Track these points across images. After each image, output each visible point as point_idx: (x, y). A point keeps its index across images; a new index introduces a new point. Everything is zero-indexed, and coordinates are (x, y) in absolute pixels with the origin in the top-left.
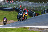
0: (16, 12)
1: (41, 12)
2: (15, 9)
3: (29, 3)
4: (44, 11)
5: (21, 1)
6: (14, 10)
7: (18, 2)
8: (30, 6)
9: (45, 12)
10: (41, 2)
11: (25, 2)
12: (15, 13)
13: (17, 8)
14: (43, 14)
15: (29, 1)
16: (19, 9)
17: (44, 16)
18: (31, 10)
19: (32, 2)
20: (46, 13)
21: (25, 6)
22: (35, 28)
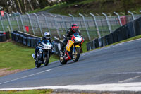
0: (15, 45)
1: (87, 44)
2: (11, 35)
3: (51, 19)
4: (97, 40)
5: (27, 11)
6: (8, 38)
7: (18, 15)
8: (54, 27)
9: (100, 43)
10: (88, 13)
11: (39, 14)
12: (11, 49)
13: (16, 32)
14: (92, 49)
15: (52, 13)
16: (22, 36)
17: (97, 55)
18: (58, 37)
19: (59, 15)
20: (102, 46)
21: (39, 28)
22: (70, 91)
